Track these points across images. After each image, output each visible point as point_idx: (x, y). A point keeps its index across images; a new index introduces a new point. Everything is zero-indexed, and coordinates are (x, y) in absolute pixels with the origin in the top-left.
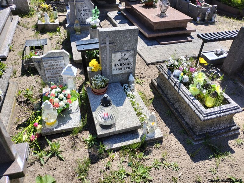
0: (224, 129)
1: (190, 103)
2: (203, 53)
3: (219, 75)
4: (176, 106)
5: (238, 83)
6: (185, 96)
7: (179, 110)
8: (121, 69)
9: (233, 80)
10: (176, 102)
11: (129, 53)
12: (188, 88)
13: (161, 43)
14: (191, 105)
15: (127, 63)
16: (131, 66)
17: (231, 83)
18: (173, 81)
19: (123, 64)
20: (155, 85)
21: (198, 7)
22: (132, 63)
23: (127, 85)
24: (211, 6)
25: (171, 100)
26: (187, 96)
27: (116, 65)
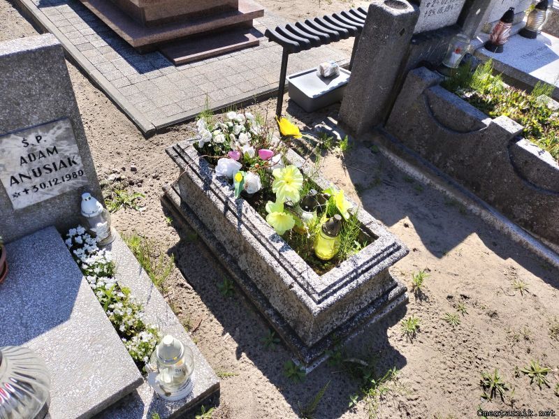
0: (372, 303)
1: (275, 263)
2: (290, 78)
3: (336, 136)
4: (242, 265)
5: (381, 149)
6: (260, 241)
7: (251, 276)
8: (43, 185)
9: (369, 144)
10: (241, 253)
11: (52, 131)
13: (176, 60)
14: (280, 270)
15: (58, 164)
16: (77, 168)
17: (365, 153)
18: (220, 195)
19: (45, 167)
20: (177, 206)
22: (78, 160)
23: (81, 230)
25: (228, 247)
26: (263, 240)
27: (18, 178)
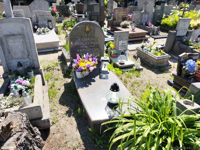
0: (166, 65)
6: (150, 54)
8: (122, 48)
11: (125, 41)
12: (151, 52)
14: (152, 56)
15: (124, 45)
16: (126, 47)
18: (144, 51)
20: (136, 56)
21: (150, 28)
24: (157, 27)
27: (120, 46)
